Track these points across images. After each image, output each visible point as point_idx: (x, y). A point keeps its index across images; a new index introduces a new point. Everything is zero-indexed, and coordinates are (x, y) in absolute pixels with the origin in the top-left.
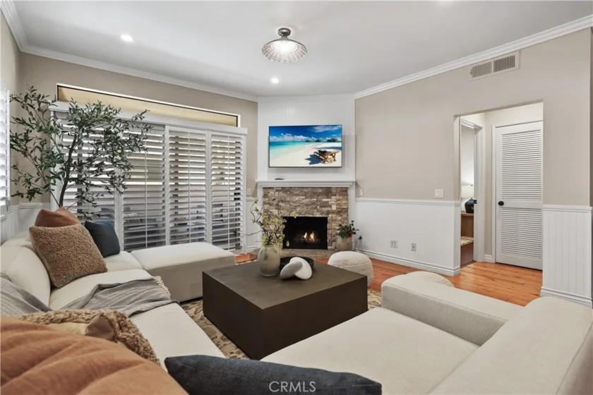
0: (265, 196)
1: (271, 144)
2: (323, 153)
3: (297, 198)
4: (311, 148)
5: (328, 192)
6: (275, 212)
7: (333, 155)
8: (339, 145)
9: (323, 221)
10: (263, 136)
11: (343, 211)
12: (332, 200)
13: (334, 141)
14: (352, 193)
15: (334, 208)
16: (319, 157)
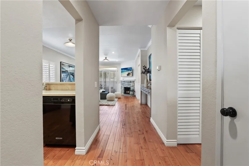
0: (121, 83)
1: (122, 72)
2: (129, 73)
3: (126, 83)
4: (127, 73)
5: (131, 82)
6: (122, 86)
7: (130, 74)
8: (131, 72)
9: (130, 88)
10: (120, 71)
11: (134, 86)
12: (131, 84)
13: (131, 71)
14: (135, 82)
15: (132, 85)
16: (128, 75)
